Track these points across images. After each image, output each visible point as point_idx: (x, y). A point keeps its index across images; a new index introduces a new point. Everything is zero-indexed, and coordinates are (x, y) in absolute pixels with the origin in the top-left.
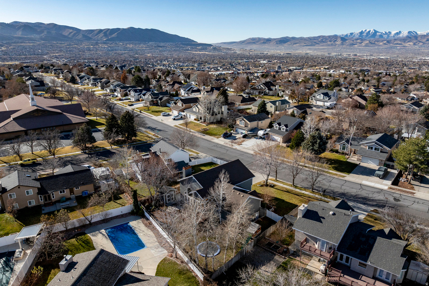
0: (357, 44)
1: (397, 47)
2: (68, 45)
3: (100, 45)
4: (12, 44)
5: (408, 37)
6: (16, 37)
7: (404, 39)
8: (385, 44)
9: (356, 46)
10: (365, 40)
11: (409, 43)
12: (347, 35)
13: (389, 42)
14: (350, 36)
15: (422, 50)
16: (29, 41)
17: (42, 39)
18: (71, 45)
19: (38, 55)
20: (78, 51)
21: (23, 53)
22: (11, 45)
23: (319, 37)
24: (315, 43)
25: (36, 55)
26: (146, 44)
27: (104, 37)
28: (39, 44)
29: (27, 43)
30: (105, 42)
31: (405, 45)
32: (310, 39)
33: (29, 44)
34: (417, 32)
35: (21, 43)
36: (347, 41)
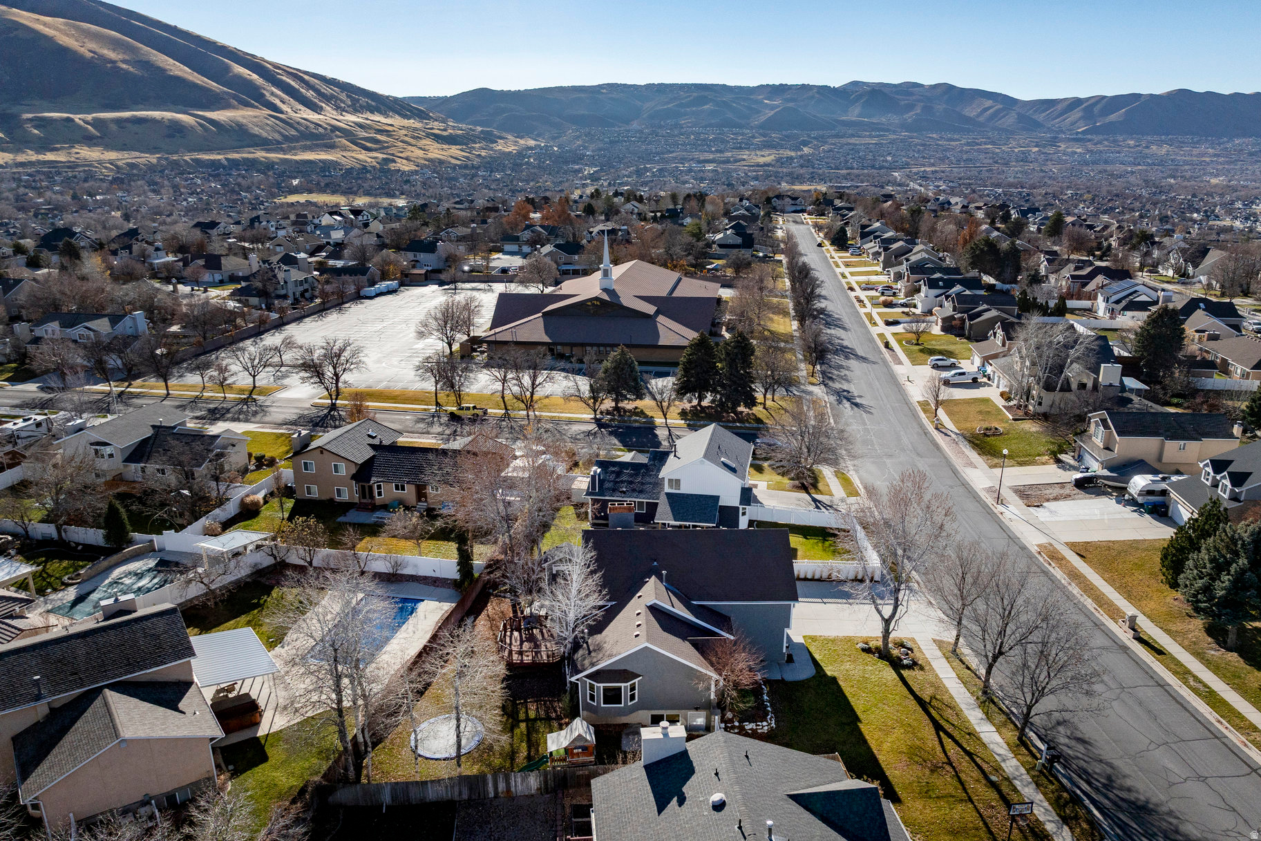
2: (968, 144)
3: (1063, 146)
4: (830, 141)
6: (843, 121)
16: (873, 130)
17: (905, 126)
18: (977, 144)
19: (881, 168)
20: (991, 161)
21: (847, 162)
22: (826, 143)
25: (876, 169)
26: (1219, 144)
27: (1081, 123)
28: (894, 140)
29: (865, 136)
30: (1080, 136)
33: (868, 140)
35: (853, 136)
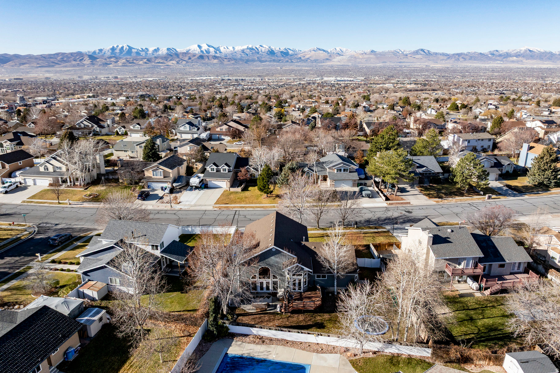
0: (111, 64)
1: (160, 66)
5: (168, 54)
7: (165, 57)
8: (146, 63)
9: (110, 65)
10: (120, 58)
11: (172, 62)
12: (95, 52)
13: (149, 60)
14: (99, 53)
15: (188, 70)
23: (57, 54)
24: (53, 62)
31: (168, 64)
32: (44, 57)
34: (177, 49)
36: (98, 60)
